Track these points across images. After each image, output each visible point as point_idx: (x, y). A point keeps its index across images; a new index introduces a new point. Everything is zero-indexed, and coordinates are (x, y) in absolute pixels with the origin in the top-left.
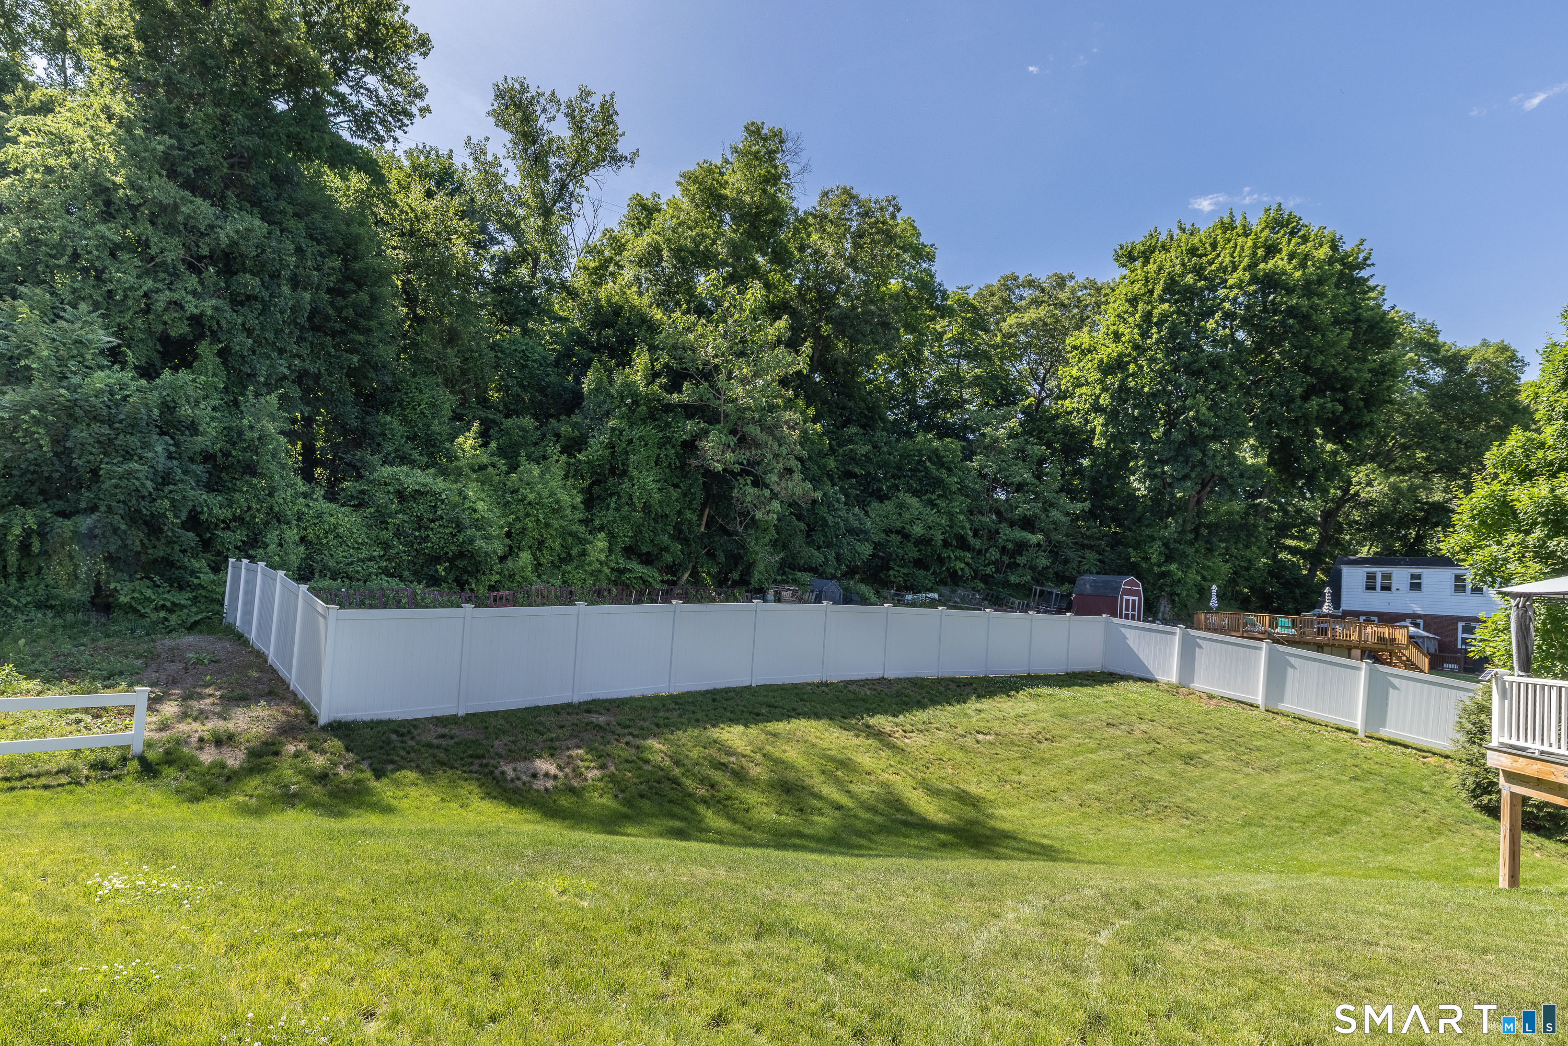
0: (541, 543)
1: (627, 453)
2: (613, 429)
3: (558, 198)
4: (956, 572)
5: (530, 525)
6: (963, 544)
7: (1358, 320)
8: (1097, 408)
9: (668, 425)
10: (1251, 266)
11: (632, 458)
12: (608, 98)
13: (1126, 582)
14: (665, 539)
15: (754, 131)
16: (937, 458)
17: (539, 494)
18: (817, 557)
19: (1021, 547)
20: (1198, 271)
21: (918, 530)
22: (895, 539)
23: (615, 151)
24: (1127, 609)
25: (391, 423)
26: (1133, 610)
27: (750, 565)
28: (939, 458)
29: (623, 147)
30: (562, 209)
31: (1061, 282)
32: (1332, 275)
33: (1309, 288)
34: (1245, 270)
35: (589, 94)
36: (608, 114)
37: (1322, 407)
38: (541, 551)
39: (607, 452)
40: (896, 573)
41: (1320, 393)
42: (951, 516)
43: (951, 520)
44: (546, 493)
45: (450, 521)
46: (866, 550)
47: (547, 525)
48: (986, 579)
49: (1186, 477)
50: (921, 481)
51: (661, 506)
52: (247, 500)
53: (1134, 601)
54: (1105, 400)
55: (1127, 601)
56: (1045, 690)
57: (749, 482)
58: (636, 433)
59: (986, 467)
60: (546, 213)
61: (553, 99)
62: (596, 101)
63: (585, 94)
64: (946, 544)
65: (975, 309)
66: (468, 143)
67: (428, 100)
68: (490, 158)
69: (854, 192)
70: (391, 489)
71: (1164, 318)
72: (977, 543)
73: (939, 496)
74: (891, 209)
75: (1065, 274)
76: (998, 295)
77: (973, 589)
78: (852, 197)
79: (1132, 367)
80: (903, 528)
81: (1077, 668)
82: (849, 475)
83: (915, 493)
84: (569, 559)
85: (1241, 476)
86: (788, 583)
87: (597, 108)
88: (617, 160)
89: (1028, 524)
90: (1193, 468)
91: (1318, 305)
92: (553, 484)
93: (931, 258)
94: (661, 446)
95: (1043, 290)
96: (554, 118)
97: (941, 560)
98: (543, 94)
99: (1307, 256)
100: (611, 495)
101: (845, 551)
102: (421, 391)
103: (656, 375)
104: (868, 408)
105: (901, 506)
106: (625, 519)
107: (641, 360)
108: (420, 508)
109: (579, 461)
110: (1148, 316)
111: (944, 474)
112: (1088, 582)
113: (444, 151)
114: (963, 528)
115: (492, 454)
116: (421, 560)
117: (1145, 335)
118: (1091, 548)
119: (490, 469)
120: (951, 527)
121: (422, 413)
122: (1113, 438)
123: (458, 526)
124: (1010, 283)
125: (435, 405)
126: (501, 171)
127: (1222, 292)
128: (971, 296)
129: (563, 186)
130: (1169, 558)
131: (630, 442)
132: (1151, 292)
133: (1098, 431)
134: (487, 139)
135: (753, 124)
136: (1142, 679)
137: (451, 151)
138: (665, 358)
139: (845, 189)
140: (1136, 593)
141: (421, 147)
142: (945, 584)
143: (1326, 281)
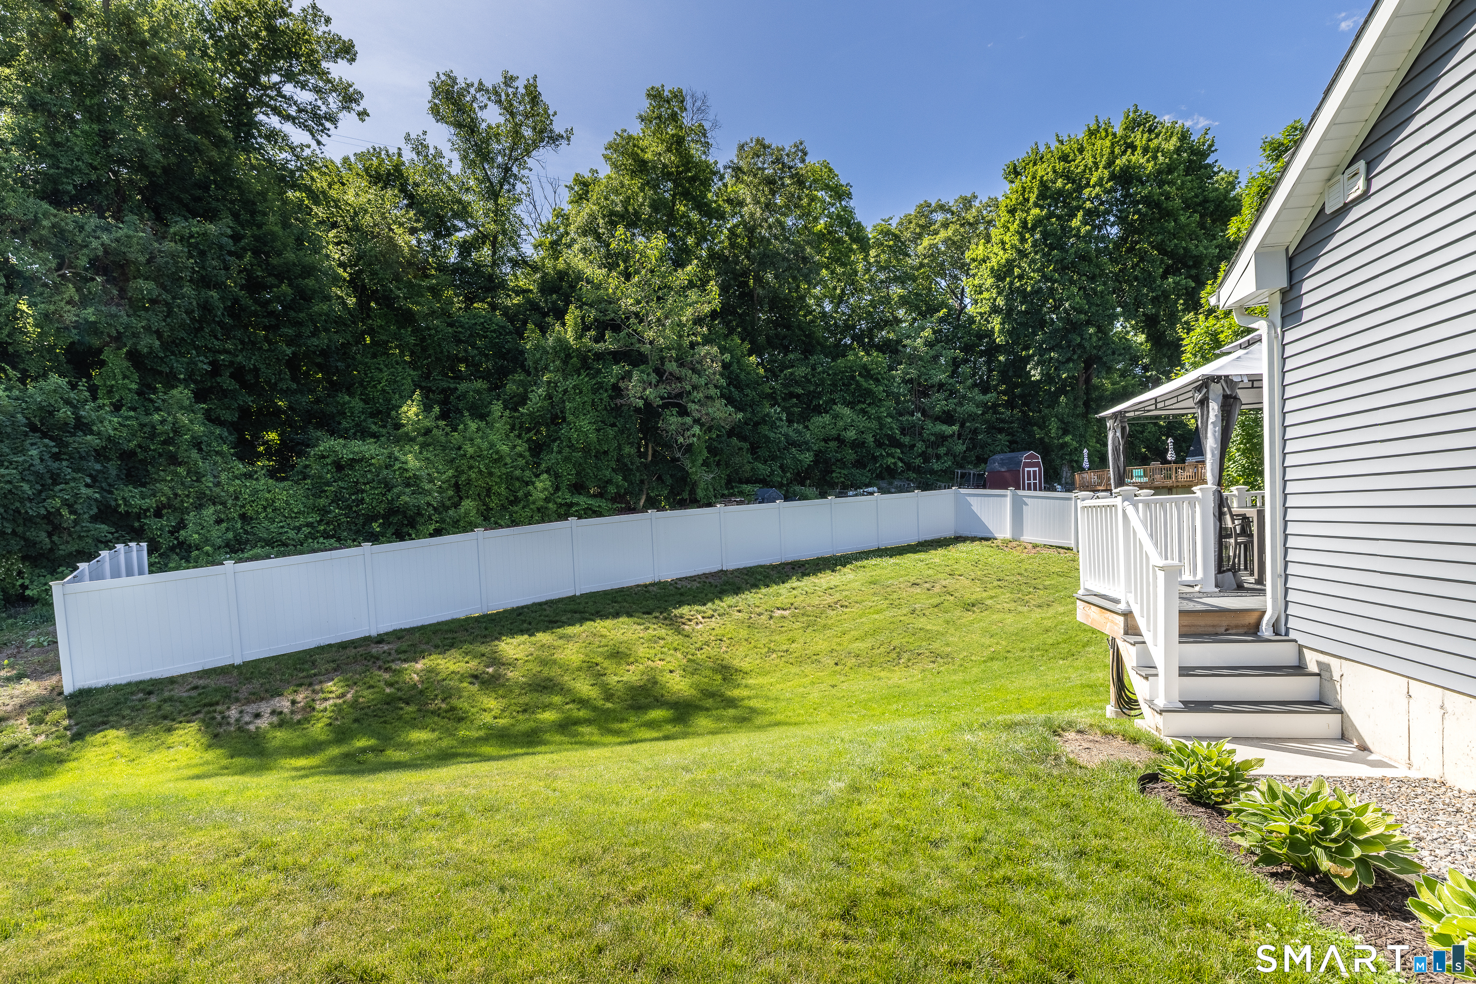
0: (489, 490)
1: (564, 402)
2: (549, 382)
3: (504, 180)
4: (888, 467)
5: (474, 476)
6: (895, 443)
7: (1206, 200)
8: (995, 310)
9: (599, 371)
10: (1110, 164)
11: (568, 405)
12: (531, 81)
13: (1025, 457)
14: (608, 473)
15: (655, 95)
16: (866, 372)
17: (479, 448)
18: (763, 469)
19: (943, 438)
20: (1068, 176)
21: (851, 434)
22: (833, 444)
23: (551, 131)
24: (1029, 479)
25: (350, 402)
26: (1035, 479)
27: (695, 484)
28: (868, 371)
29: (558, 127)
30: (509, 191)
31: (967, 203)
32: (1180, 164)
33: (1161, 176)
34: (1105, 168)
35: (513, 79)
36: (533, 96)
37: (1177, 284)
38: (490, 497)
39: (546, 403)
40: (837, 475)
41: (1176, 272)
42: (879, 419)
43: (880, 424)
44: (485, 445)
45: (379, 482)
46: (807, 458)
47: (491, 474)
48: (918, 470)
49: (1069, 360)
50: (853, 394)
51: (600, 444)
52: (171, 488)
53: (1035, 472)
54: (1001, 302)
55: (1029, 472)
56: (873, 561)
57: (674, 413)
58: (570, 383)
59: (908, 374)
60: (493, 194)
61: (481, 88)
62: (520, 84)
63: (509, 80)
64: (879, 444)
65: (896, 237)
66: (408, 138)
67: (364, 104)
68: (432, 151)
69: (767, 142)
70: (328, 461)
71: (1038, 222)
72: (906, 440)
73: (869, 404)
74: (800, 154)
75: (969, 195)
76: (914, 222)
77: (908, 479)
78: (765, 147)
79: (1017, 271)
80: (839, 435)
81: (929, 537)
82: (791, 395)
83: (848, 404)
84: (515, 501)
85: (1114, 353)
86: (735, 495)
87: (522, 90)
88: (555, 139)
89: (948, 418)
90: (1074, 352)
91: (1169, 193)
92: (493, 438)
93: (849, 196)
94: (595, 391)
95: (953, 213)
96: (486, 106)
97: (875, 459)
98: (472, 85)
99: (1158, 149)
100: (554, 441)
101: (788, 461)
102: (381, 370)
103: (586, 328)
104: (806, 336)
105: (836, 417)
106: (567, 459)
107: (571, 316)
108: (354, 475)
109: (522, 414)
110: (1024, 223)
111: (872, 385)
112: (996, 463)
113: (393, 150)
114: (891, 429)
115: (437, 419)
116: (361, 520)
117: (1023, 240)
118: (1000, 430)
119: (435, 431)
120: (881, 429)
121: (383, 390)
122: (1010, 333)
123: (386, 485)
124: (926, 210)
125: (395, 382)
126: (445, 162)
127: (1086, 191)
128: (894, 225)
129: (507, 169)
130: (1066, 432)
131: (565, 391)
132: (1027, 200)
133: (997, 329)
134: (425, 133)
135: (653, 88)
136: (981, 539)
137: (399, 149)
138: (593, 313)
139: (758, 140)
140: (1036, 465)
141: (371, 150)
142: (883, 479)
143: (1175, 169)
